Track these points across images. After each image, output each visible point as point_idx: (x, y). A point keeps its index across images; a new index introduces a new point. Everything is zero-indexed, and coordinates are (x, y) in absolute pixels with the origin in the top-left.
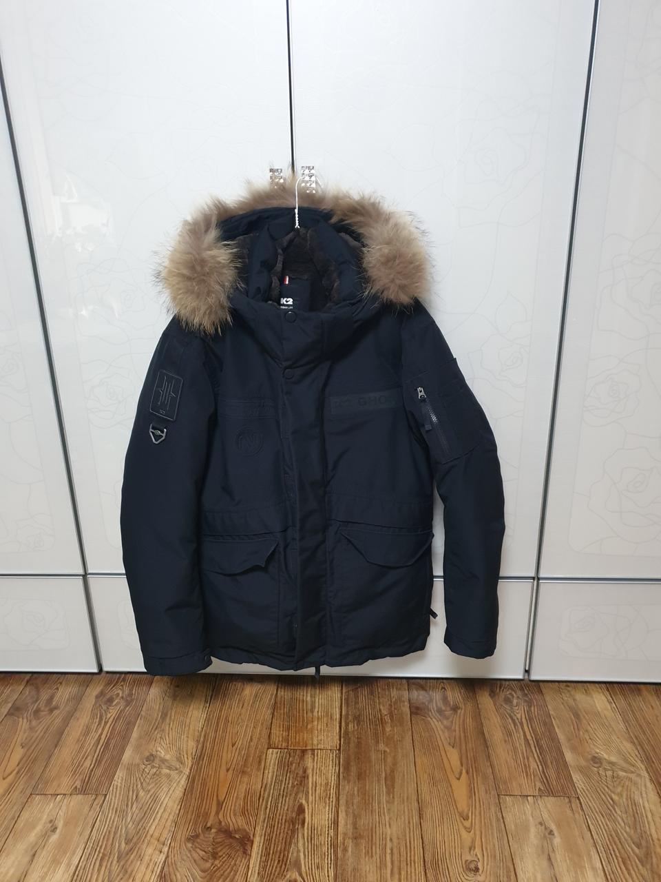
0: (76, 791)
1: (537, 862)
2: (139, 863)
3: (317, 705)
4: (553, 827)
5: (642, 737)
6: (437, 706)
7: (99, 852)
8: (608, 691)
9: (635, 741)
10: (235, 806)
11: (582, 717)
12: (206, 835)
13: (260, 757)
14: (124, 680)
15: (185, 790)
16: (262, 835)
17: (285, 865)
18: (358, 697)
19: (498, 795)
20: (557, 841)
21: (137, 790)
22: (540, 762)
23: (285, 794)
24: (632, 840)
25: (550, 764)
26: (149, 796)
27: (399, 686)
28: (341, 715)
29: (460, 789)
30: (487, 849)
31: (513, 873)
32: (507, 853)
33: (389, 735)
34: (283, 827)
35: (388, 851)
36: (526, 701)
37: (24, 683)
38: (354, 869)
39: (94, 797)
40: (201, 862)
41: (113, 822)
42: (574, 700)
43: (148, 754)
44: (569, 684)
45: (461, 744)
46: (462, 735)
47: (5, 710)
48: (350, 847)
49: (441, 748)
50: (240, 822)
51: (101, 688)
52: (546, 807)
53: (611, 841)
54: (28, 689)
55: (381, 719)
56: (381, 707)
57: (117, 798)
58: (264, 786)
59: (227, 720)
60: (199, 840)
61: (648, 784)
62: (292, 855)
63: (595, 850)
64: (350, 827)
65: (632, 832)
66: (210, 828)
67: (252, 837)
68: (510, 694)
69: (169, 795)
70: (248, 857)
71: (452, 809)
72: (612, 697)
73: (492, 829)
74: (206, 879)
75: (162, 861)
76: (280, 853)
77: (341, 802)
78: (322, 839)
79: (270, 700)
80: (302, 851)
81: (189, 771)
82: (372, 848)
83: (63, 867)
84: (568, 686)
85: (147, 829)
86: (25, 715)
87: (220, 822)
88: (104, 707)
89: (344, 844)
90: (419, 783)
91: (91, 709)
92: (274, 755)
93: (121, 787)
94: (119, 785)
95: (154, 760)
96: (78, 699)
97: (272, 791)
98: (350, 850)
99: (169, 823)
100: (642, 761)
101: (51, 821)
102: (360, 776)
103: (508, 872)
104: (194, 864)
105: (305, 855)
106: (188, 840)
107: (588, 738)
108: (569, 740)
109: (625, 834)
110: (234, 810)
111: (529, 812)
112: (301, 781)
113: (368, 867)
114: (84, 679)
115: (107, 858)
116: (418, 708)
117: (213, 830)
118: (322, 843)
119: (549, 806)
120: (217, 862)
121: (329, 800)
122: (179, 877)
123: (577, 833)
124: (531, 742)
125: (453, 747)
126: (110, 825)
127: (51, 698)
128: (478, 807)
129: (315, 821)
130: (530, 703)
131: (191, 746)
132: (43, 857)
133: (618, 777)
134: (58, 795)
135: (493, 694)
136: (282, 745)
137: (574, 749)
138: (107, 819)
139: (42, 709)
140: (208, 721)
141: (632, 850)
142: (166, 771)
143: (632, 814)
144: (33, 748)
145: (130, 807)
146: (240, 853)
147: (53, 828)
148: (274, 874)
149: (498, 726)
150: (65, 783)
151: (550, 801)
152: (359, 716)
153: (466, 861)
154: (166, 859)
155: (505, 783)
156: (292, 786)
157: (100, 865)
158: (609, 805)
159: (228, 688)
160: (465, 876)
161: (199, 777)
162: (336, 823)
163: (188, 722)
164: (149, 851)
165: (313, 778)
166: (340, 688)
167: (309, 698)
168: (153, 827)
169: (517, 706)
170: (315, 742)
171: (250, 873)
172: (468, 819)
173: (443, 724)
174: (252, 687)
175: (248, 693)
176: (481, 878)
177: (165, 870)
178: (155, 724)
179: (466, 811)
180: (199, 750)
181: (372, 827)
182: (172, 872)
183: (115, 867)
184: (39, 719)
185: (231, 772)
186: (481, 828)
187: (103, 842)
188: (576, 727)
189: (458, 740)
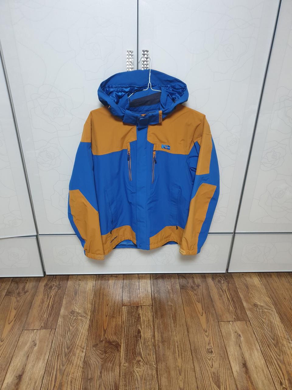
0: (42, 328)
1: (235, 348)
2: (74, 357)
3: (141, 286)
4: (240, 333)
5: (273, 294)
6: (191, 285)
7: (56, 353)
8: (259, 276)
9: (270, 296)
10: (111, 331)
11: (249, 288)
12: (101, 344)
13: (119, 310)
14: (56, 278)
15: (89, 325)
16: (124, 343)
17: (135, 355)
18: (158, 282)
19: (218, 322)
20: (242, 339)
21: (69, 326)
22: (234, 307)
23: (132, 325)
24: (271, 337)
25: (238, 308)
26: (74, 329)
27: (174, 277)
28: (151, 290)
29: (203, 319)
30: (215, 344)
31: (226, 353)
32: (223, 345)
33: (172, 298)
34: (132, 339)
35: (176, 347)
36: (226, 281)
37: (10, 281)
38: (163, 355)
39: (50, 330)
40: (100, 355)
41: (60, 340)
42: (246, 281)
43: (71, 311)
44: (243, 273)
46: (202, 297)
47: (4, 293)
48: (161, 346)
49: (194, 303)
50: (114, 338)
51: (46, 282)
52: (237, 325)
53: (263, 338)
54: (13, 283)
55: (168, 291)
56: (168, 286)
57: (60, 330)
58: (122, 323)
59: (103, 295)
60: (98, 346)
61: (276, 314)
62: (137, 350)
63: (257, 342)
64: (160, 337)
65: (271, 334)
66: (102, 341)
67: (120, 343)
68: (220, 279)
69: (83, 328)
70: (119, 352)
71: (200, 328)
72: (260, 278)
73: (217, 335)
74: (103, 362)
75: (84, 356)
76: (133, 350)
77: (155, 328)
78: (149, 343)
79: (121, 284)
80: (141, 348)
81: (89, 317)
82: (170, 346)
83: (41, 361)
84: (243, 275)
85: (75, 343)
86: (14, 295)
87: (106, 338)
88: (49, 291)
89: (158, 345)
90: (186, 318)
91: (43, 292)
92: (125, 309)
93: (61, 325)
94: (61, 324)
95: (74, 313)
96: (36, 288)
97: (126, 325)
98: (161, 347)
99: (84, 340)
100: (273, 305)
101: (33, 341)
102: (162, 316)
103: (224, 352)
104: (98, 356)
105: (143, 350)
106: (94, 346)
107: (252, 296)
108: (245, 297)
109: (268, 335)
110: (111, 333)
111: (231, 329)
112: (138, 319)
113: (169, 353)
114: (38, 279)
115: (60, 355)
116: (183, 286)
117: (104, 342)
118: (149, 345)
119: (238, 325)
120: (107, 355)
121: (150, 327)
122: (92, 362)
123: (250, 335)
124: (230, 299)
125: (199, 302)
126: (59, 342)
127: (24, 287)
128: (210, 326)
129: (146, 336)
130: (228, 283)
131: (89, 306)
132: (32, 357)
133: (264, 312)
134: (34, 330)
135: (213, 279)
136: (128, 304)
137: (247, 301)
138: (58, 339)
139: (21, 292)
140: (95, 295)
141: (271, 341)
142: (80, 318)
143: (270, 326)
144: (20, 309)
145: (67, 334)
146: (116, 351)
147: (35, 344)
148: (131, 359)
149: (216, 293)
150: (37, 325)
151: (239, 323)
152: (159, 290)
153: (207, 349)
154: (85, 355)
155: (221, 316)
156: (134, 322)
157: (58, 359)
158: (261, 323)
159: (102, 280)
160: (208, 355)
161: (95, 320)
162: (154, 336)
163: (86, 295)
164: (78, 352)
165: (142, 318)
166: (150, 278)
167: (137, 283)
168: (78, 342)
169: (223, 284)
170: (142, 302)
171: (121, 359)
172: (207, 332)
173: (193, 292)
174: (112, 279)
175: (111, 282)
176: (214, 355)
177: (86, 359)
178: (72, 297)
179: (206, 329)
180: (93, 308)
181: (169, 337)
182: (89, 360)
183: (64, 359)
184: (20, 297)
185: (108, 317)
186: (212, 335)
187: (57, 349)
188: (247, 292)
189: (200, 299)
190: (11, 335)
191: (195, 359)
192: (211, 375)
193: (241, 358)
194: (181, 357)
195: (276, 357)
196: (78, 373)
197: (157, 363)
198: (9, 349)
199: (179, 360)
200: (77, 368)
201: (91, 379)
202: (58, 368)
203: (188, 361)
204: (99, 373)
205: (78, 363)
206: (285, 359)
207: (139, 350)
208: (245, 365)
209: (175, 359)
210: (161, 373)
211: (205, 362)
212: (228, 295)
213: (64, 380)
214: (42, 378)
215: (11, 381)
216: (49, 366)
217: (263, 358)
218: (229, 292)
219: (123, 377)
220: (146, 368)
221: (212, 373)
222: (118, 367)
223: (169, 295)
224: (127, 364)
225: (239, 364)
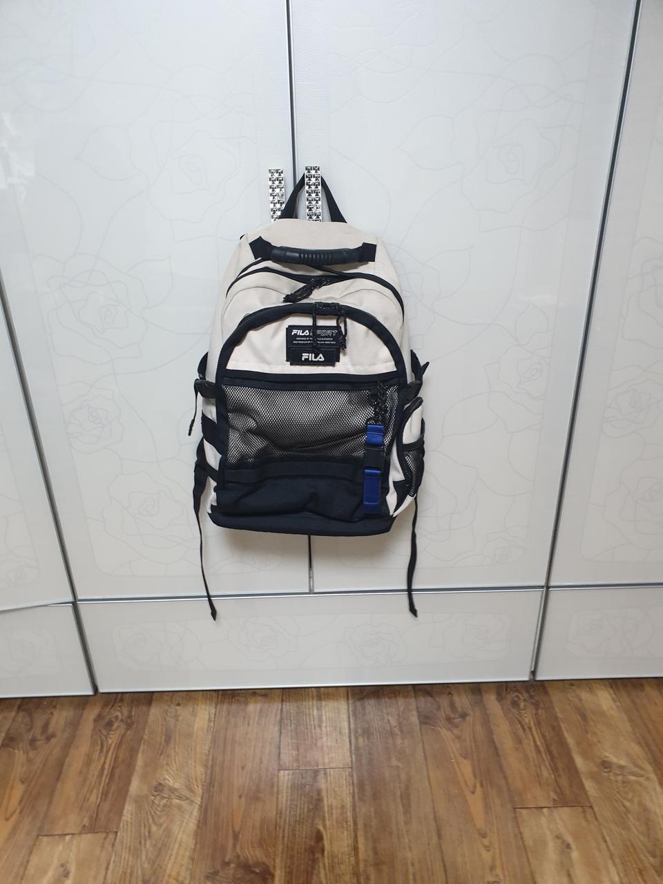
0: (85, 830)
1: (557, 879)
3: (324, 719)
4: (569, 839)
6: (445, 714)
8: (612, 687)
9: (642, 741)
10: (252, 837)
11: (589, 718)
12: (226, 871)
13: (272, 780)
14: (122, 700)
15: (199, 822)
16: (282, 869)
18: (365, 707)
19: (514, 809)
20: (575, 854)
21: (149, 824)
22: (552, 769)
23: (301, 820)
24: (646, 848)
25: (561, 771)
26: (162, 830)
27: (405, 694)
28: (350, 729)
29: (476, 804)
30: (507, 868)
32: (527, 871)
33: (400, 748)
34: (303, 858)
35: (411, 877)
36: (532, 703)
37: (16, 708)
39: (104, 835)
41: (128, 863)
42: (581, 700)
43: (155, 783)
44: (572, 683)
45: (473, 756)
46: (473, 744)
48: (372, 876)
49: (453, 759)
50: (259, 854)
51: (98, 710)
52: (561, 819)
54: (21, 714)
55: (391, 730)
56: (390, 718)
57: (129, 835)
58: (279, 813)
59: (234, 741)
60: (218, 877)
63: (612, 863)
64: (371, 853)
65: (646, 839)
66: (228, 864)
67: (272, 870)
68: (517, 696)
69: (182, 829)
71: (470, 829)
72: (615, 694)
73: (511, 845)
77: (358, 827)
78: (343, 867)
79: (276, 715)
81: (200, 799)
84: (572, 685)
85: (164, 868)
86: (21, 746)
87: (238, 856)
88: (104, 732)
89: (366, 872)
90: (435, 800)
91: (90, 736)
92: (286, 778)
93: (131, 823)
94: (129, 820)
95: (163, 790)
96: (75, 725)
97: (287, 819)
98: (372, 878)
99: (186, 860)
100: (650, 763)
101: (62, 866)
102: (376, 797)
106: (207, 877)
107: (595, 740)
108: (578, 744)
109: (640, 844)
110: (252, 842)
111: (545, 827)
112: (317, 805)
114: (80, 702)
116: (426, 717)
117: (232, 865)
119: (564, 817)
121: (347, 824)
123: (593, 845)
124: (541, 749)
125: (465, 758)
126: (125, 865)
127: (46, 726)
128: (494, 822)
129: (335, 848)
130: (537, 706)
131: (199, 771)
133: (629, 782)
134: (66, 835)
135: (500, 698)
136: (292, 766)
137: (584, 754)
138: (121, 860)
139: (38, 737)
140: (215, 743)
141: (648, 860)
142: (176, 801)
143: (644, 821)
144: (33, 783)
147: (65, 873)
149: (508, 733)
150: (73, 821)
151: (565, 812)
152: (368, 728)
155: (520, 794)
156: (307, 812)
159: (230, 703)
161: (212, 808)
162: (356, 849)
163: (193, 745)
165: (328, 801)
166: (346, 699)
167: (315, 711)
168: (170, 865)
169: (523, 710)
170: (326, 761)
172: (486, 837)
173: (453, 733)
174: (256, 702)
175: (253, 708)
178: (158, 750)
179: (484, 829)
180: (208, 776)
181: (393, 852)
184: (35, 749)
185: (243, 799)
186: (500, 845)
188: (584, 730)
189: (469, 750)
212: (537, 739)
218: (540, 730)
223: (393, 739)
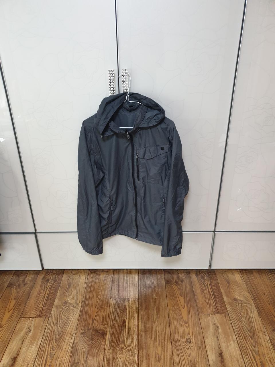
0: (37, 316)
1: (213, 339)
2: (64, 343)
3: (129, 281)
4: (219, 325)
5: (253, 290)
6: (175, 280)
7: (48, 339)
8: (241, 273)
9: (250, 292)
10: (99, 320)
11: (231, 283)
12: (89, 332)
13: (108, 301)
14: (53, 272)
15: (80, 315)
16: (110, 331)
17: (119, 342)
18: (145, 277)
19: (199, 314)
20: (220, 330)
21: (61, 315)
22: (214, 301)
23: (118, 316)
24: (248, 329)
25: (218, 302)
26: (66, 317)
27: (160, 273)
28: (138, 285)
29: (184, 312)
30: (194, 334)
31: (204, 343)
32: (201, 335)
33: (157, 292)
34: (118, 328)
35: (158, 336)
36: (209, 277)
37: (13, 274)
38: (145, 343)
39: (44, 318)
40: (87, 342)
41: (53, 327)
42: (228, 277)
43: (64, 301)
44: (225, 270)
45: (184, 296)
46: (185, 291)
47: (6, 285)
48: (143, 335)
49: (177, 296)
50: (101, 327)
51: (44, 275)
52: (216, 318)
53: (240, 330)
54: (15, 276)
55: (154, 285)
56: (154, 281)
57: (53, 319)
58: (110, 313)
59: (94, 287)
60: (86, 334)
61: (255, 309)
62: (121, 338)
63: (234, 334)
64: (143, 327)
65: (248, 326)
66: (90, 329)
67: (106, 332)
68: (203, 275)
69: (73, 317)
70: (105, 340)
71: (181, 320)
72: (242, 275)
73: (196, 327)
74: (89, 348)
75: (72, 342)
76: (117, 338)
77: (139, 319)
79: (111, 279)
80: (125, 336)
81: (80, 307)
82: (151, 335)
83: (35, 345)
84: (225, 271)
85: (66, 330)
86: (15, 287)
87: (94, 327)
88: (46, 283)
89: (141, 334)
90: (169, 311)
91: (40, 284)
92: (113, 301)
93: (55, 314)
95: (66, 304)
96: (35, 280)
97: (113, 315)
99: (74, 328)
100: (252, 299)
101: (29, 328)
102: (147, 308)
104: (85, 343)
105: (126, 338)
106: (82, 334)
107: (232, 291)
108: (225, 292)
109: (245, 328)
110: (99, 323)
111: (210, 321)
112: (124, 311)
113: (150, 342)
114: (37, 272)
115: (51, 341)
116: (168, 281)
117: (91, 330)
118: (133, 333)
119: (217, 318)
120: (93, 342)
121: (135, 317)
122: (79, 348)
123: (227, 327)
124: (211, 294)
125: (182, 296)
126: (52, 329)
127: (24, 281)
128: (191, 319)
129: (130, 326)
130: (211, 278)
131: (80, 298)
132: (27, 341)
133: (243, 306)
134: (30, 318)
135: (197, 275)
136: (116, 297)
137: (227, 296)
138: (50, 326)
139: (21, 284)
140: (87, 288)
141: (248, 333)
142: (71, 308)
143: (248, 320)
144: (19, 300)
145: (59, 322)
146: (102, 338)
147: (30, 330)
148: (115, 346)
149: (199, 288)
150: (33, 313)
151: (218, 316)
152: (145, 285)
153: (186, 339)
154: (74, 341)
155: (201, 309)
156: (120, 313)
157: (49, 344)
158: (240, 317)
159: (94, 274)
160: (186, 344)
161: (85, 310)
162: (138, 326)
163: (79, 288)
164: (67, 338)
165: (128, 310)
166: (137, 274)
167: (126, 278)
168: (68, 329)
169: (206, 280)
170: (129, 295)
171: (106, 346)
172: (187, 323)
173: (177, 287)
174: (103, 274)
175: (102, 276)
176: (192, 345)
177: (74, 345)
178: (66, 290)
179: (186, 321)
180: (84, 300)
181: (151, 327)
182: (77, 346)
183: (55, 344)
184: (20, 288)
185: (97, 308)
186: (192, 326)
187: (49, 335)
188: (228, 287)
189: (183, 293)
190: (9, 322)
191: (174, 348)
192: (188, 363)
193: (217, 348)
194: (161, 345)
195: (251, 348)
196: (66, 357)
197: (139, 350)
198: (7, 333)
199: (159, 349)
200: (66, 352)
201: (78, 363)
202: (49, 352)
203: (168, 349)
204: (85, 358)
205: (67, 348)
206: (260, 350)
207: (123, 338)
208: (221, 355)
209: (156, 348)
210: (142, 360)
211: (183, 351)
212: (210, 290)
213: (53, 363)
214: (34, 361)
215: (7, 362)
216: (41, 351)
217: (239, 348)
218: (211, 287)
219: (106, 363)
220: (128, 355)
221: (189, 361)
222: (103, 353)
223: (154, 288)
224: (111, 351)
225: (215, 354)
